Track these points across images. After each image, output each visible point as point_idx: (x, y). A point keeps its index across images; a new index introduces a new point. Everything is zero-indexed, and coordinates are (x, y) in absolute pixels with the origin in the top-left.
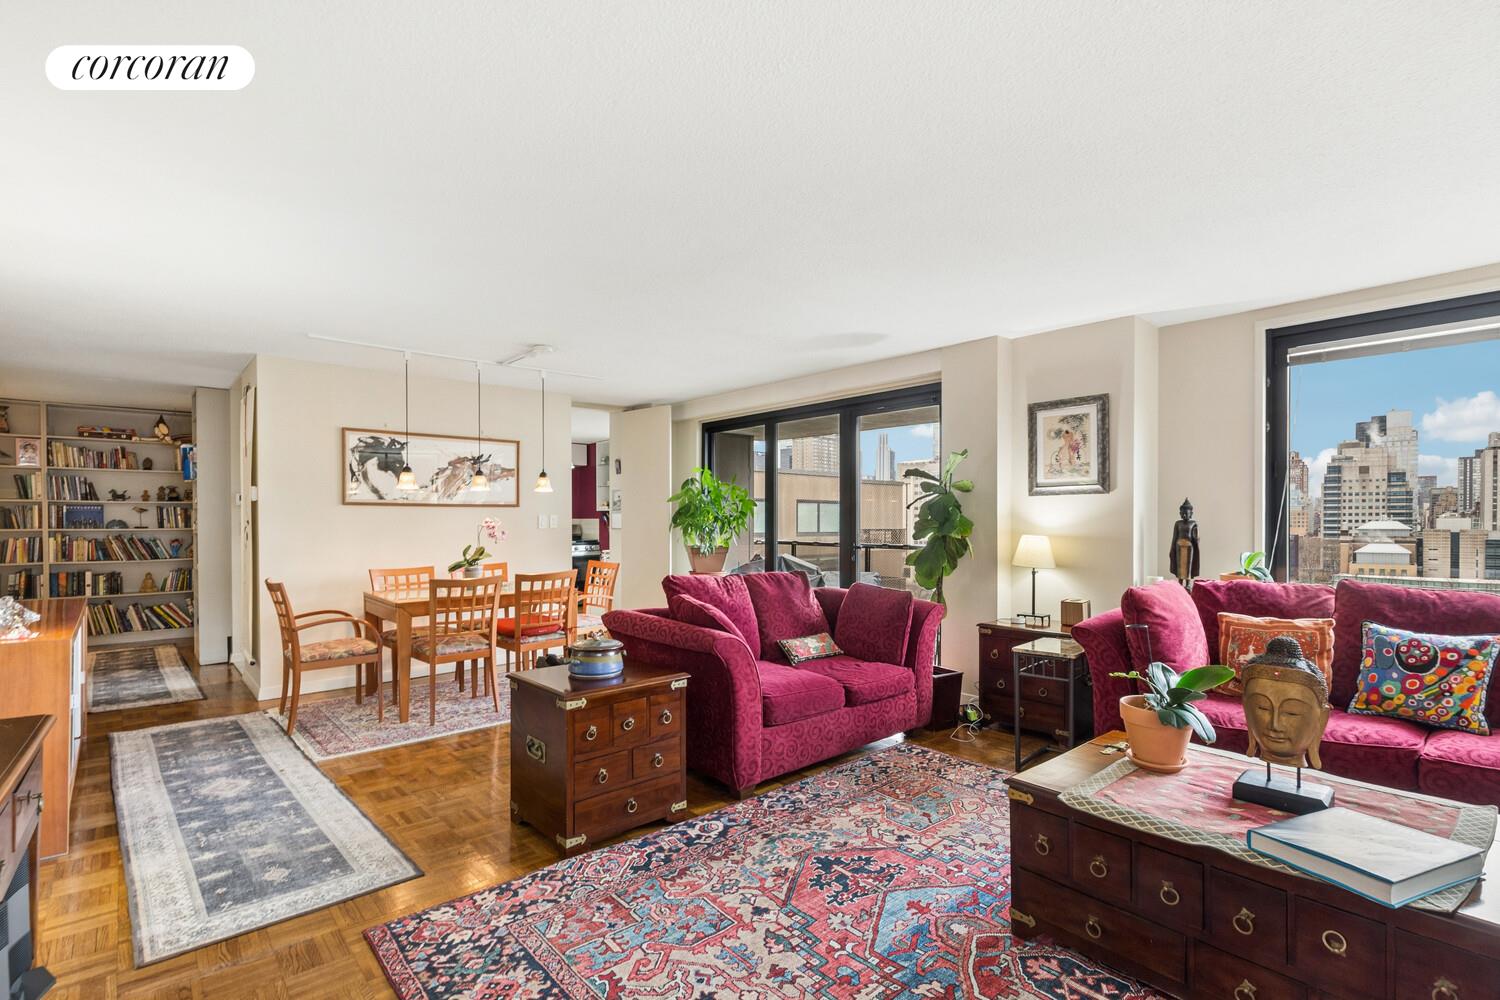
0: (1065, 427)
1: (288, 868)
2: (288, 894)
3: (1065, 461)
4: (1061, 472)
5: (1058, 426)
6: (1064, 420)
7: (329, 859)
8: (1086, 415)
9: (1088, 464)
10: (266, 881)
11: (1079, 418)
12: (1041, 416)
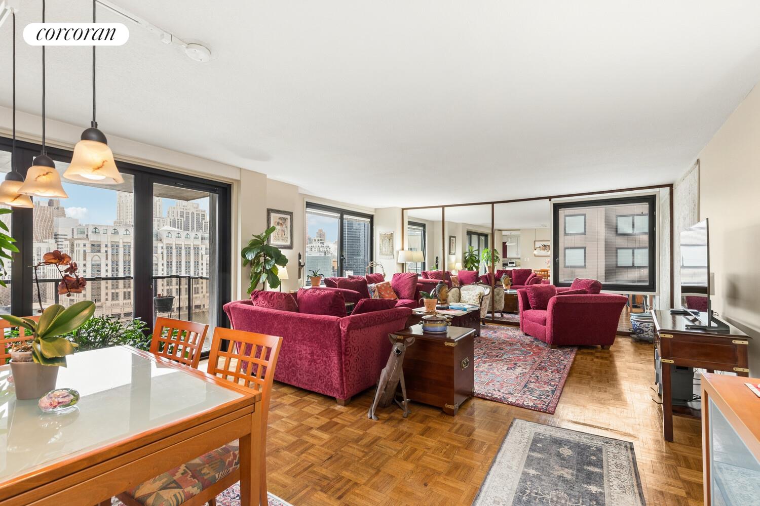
0: (281, 222)
1: (559, 451)
2: (567, 438)
3: (280, 236)
4: (278, 240)
5: (278, 220)
6: (280, 218)
7: (538, 445)
8: (287, 218)
9: (287, 238)
10: (572, 450)
11: (285, 219)
12: (273, 215)
